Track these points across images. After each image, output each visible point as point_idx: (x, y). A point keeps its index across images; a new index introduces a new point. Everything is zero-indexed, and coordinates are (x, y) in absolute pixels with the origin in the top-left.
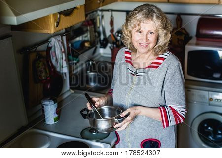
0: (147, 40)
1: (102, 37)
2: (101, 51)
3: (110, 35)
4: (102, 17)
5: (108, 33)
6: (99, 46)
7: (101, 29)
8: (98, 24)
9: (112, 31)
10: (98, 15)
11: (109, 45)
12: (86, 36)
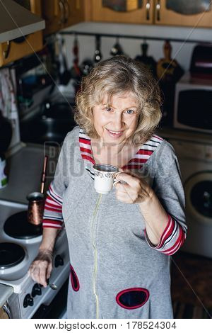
0: (123, 124)
1: (62, 70)
2: (61, 89)
3: (73, 68)
4: (63, 42)
5: (70, 64)
6: (57, 82)
7: (61, 58)
8: (57, 52)
9: (76, 61)
10: (57, 40)
11: (72, 81)
12: (41, 69)
